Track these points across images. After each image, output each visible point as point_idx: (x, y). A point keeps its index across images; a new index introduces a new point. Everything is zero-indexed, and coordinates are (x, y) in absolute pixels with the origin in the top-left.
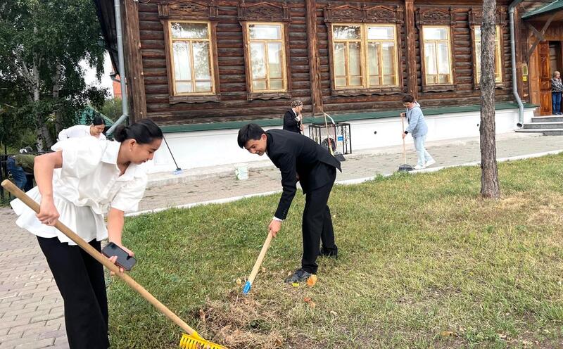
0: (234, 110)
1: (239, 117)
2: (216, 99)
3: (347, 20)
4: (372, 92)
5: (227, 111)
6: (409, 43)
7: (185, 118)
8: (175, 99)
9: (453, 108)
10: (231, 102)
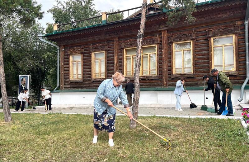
0: (87, 85)
1: (89, 88)
2: (82, 81)
3: (131, 46)
4: (141, 78)
5: (85, 86)
6: (163, 53)
7: (73, 87)
8: (70, 81)
9: (194, 87)
10: (87, 82)
